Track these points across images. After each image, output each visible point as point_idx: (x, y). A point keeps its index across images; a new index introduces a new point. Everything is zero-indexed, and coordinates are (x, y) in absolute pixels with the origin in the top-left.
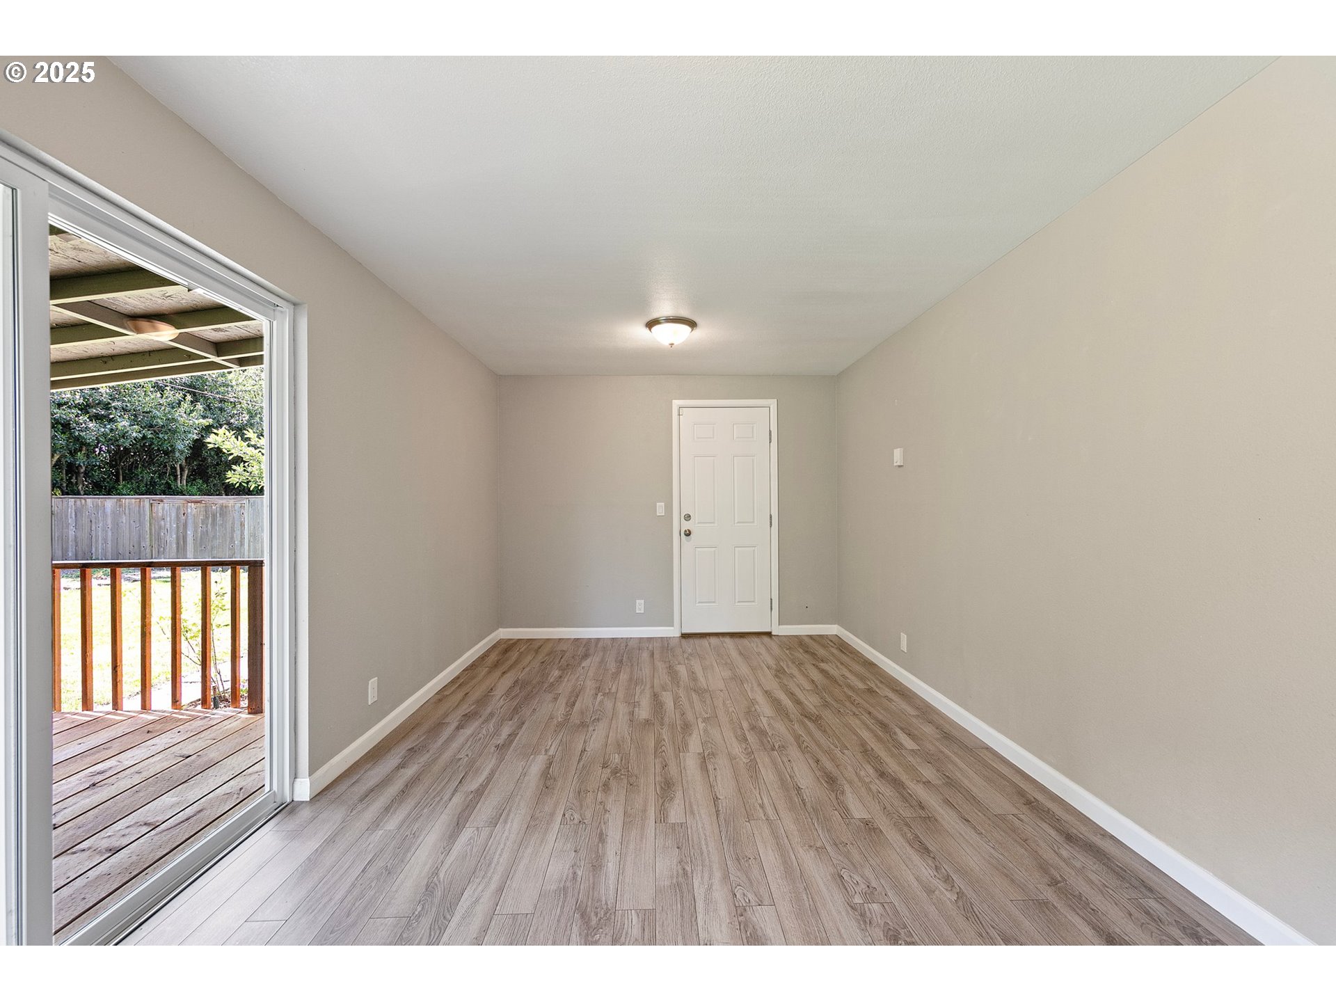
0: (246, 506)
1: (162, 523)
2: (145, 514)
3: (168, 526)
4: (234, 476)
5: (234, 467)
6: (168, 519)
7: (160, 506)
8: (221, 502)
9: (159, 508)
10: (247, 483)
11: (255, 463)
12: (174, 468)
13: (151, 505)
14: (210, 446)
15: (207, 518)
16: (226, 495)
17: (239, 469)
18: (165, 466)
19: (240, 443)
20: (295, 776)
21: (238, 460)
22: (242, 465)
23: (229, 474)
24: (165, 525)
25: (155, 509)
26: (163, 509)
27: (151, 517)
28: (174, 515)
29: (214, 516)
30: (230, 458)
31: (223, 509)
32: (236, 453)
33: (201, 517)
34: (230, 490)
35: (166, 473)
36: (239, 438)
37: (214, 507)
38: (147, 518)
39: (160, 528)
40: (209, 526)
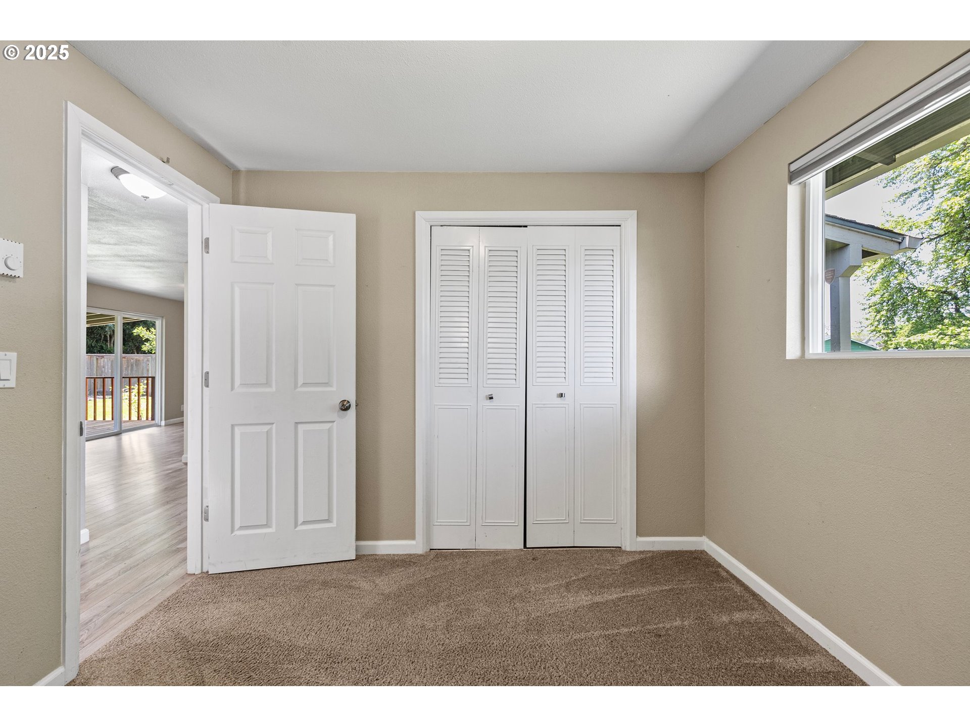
0: (150, 360)
1: (103, 369)
2: (93, 364)
3: (106, 371)
4: (145, 348)
5: (145, 343)
6: (107, 367)
7: (102, 360)
8: (136, 357)
9: (101, 361)
10: (151, 350)
11: (154, 342)
12: (105, 336)
13: (97, 359)
14: (135, 334)
15: (128, 367)
16: (137, 354)
17: (148, 344)
18: (100, 335)
19: (148, 333)
20: (161, 420)
21: (147, 340)
22: (149, 342)
23: (143, 346)
24: (105, 371)
25: (99, 362)
26: (104, 361)
27: (97, 366)
28: (109, 365)
29: (132, 365)
30: (144, 339)
31: (137, 361)
32: (146, 337)
33: (125, 366)
34: (144, 352)
35: (101, 339)
36: (148, 331)
37: (132, 361)
38: (95, 366)
39: (102, 371)
40: (129, 371)
